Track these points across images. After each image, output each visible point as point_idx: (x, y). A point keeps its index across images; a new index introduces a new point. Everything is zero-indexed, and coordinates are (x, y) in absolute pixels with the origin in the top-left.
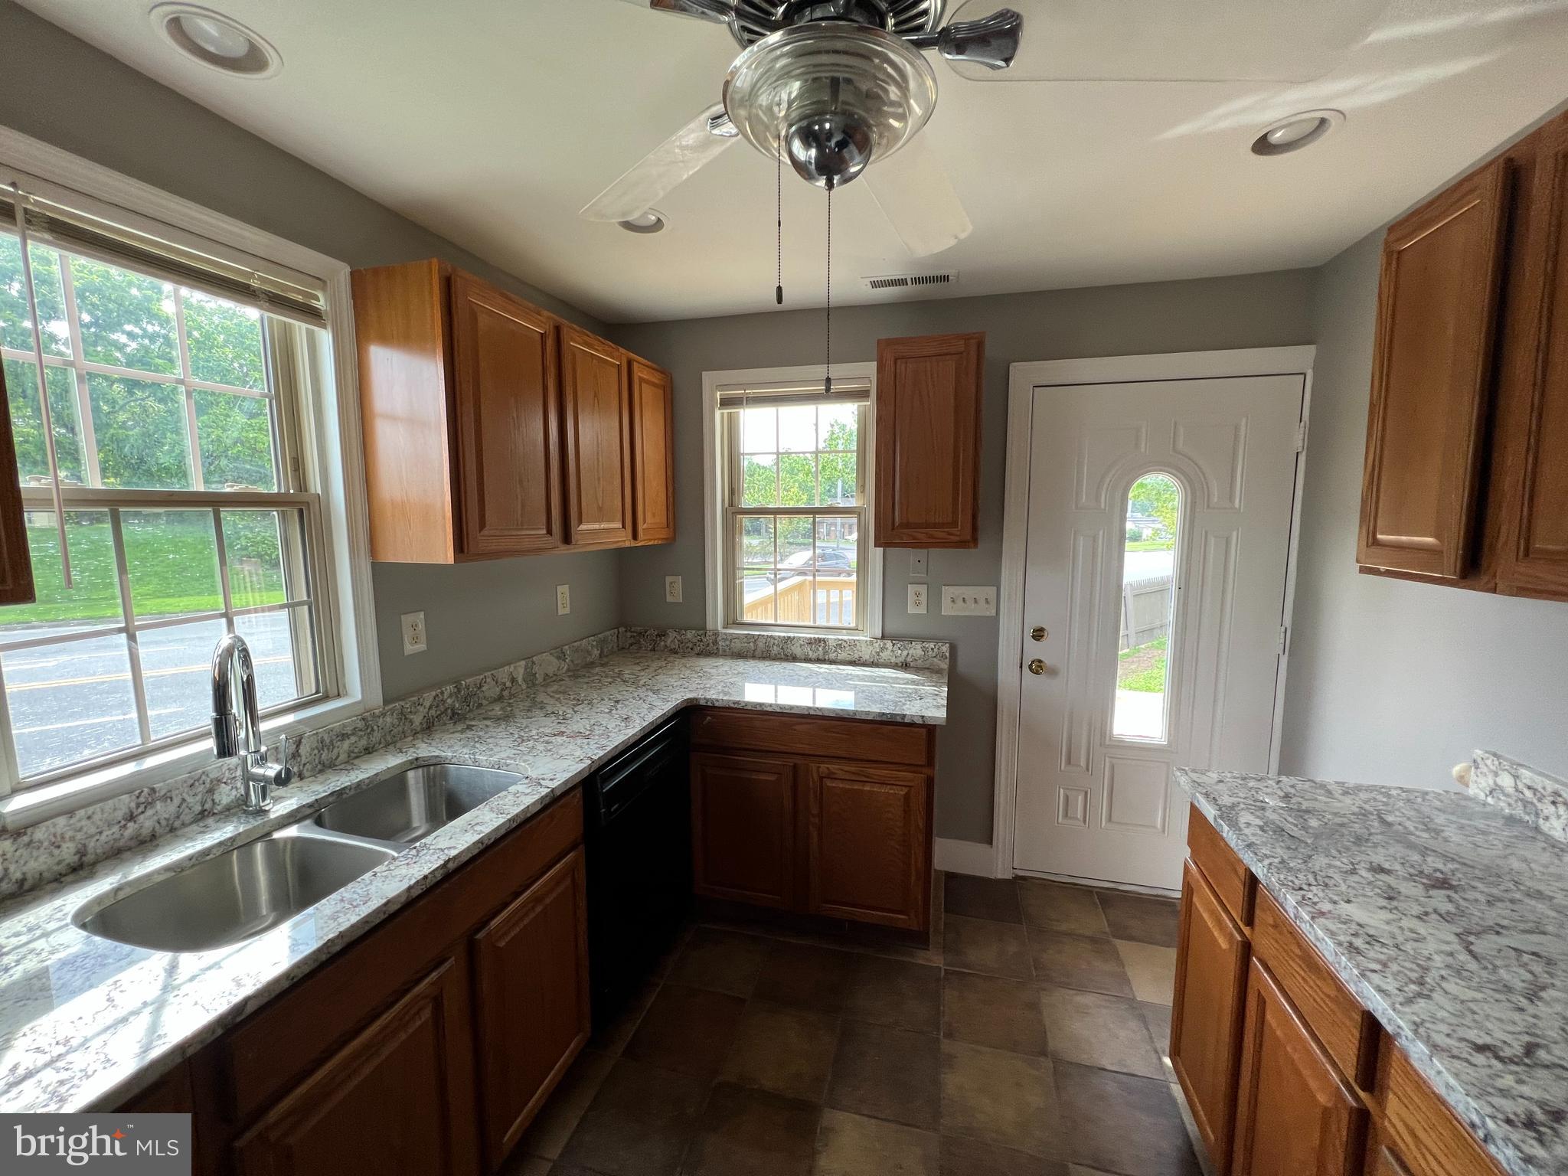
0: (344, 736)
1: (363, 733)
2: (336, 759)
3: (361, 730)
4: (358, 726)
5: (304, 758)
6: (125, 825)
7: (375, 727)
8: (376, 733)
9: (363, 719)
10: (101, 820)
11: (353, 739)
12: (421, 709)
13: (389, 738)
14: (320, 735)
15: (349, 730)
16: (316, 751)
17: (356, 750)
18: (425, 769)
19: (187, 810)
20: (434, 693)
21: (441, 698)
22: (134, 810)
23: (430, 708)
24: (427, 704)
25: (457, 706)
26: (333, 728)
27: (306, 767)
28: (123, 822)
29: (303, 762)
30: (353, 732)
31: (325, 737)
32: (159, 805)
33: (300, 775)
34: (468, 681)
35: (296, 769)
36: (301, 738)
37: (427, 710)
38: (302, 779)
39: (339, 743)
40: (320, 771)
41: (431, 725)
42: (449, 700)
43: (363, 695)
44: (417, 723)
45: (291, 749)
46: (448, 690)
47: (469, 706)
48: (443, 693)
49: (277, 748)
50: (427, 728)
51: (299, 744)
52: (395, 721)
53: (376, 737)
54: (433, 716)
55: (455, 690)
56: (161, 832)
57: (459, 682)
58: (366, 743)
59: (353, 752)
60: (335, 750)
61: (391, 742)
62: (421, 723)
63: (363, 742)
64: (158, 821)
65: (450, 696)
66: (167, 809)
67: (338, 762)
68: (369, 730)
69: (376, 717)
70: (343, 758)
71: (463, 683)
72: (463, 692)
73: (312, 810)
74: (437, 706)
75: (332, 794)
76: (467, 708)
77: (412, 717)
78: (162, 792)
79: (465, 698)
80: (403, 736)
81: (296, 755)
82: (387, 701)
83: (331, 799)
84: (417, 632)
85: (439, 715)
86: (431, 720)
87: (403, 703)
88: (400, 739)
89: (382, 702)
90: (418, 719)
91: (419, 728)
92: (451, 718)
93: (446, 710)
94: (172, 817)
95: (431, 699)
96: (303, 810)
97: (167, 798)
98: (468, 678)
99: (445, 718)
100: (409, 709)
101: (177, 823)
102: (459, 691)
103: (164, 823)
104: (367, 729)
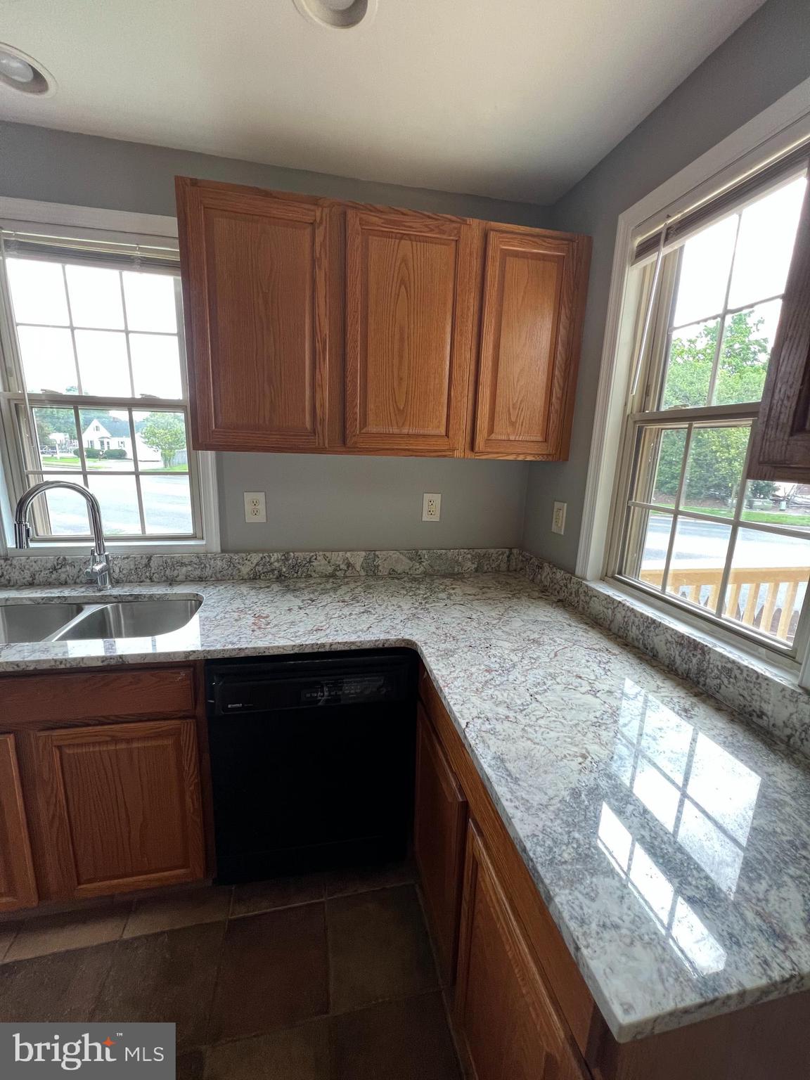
0: (183, 564)
1: (197, 567)
2: (176, 577)
3: (196, 564)
4: (194, 560)
5: (153, 569)
6: (52, 572)
7: (207, 565)
8: (208, 569)
9: (198, 558)
10: (40, 565)
11: (190, 568)
12: (249, 563)
13: (219, 575)
14: (164, 559)
15: (186, 561)
16: (161, 568)
17: (191, 576)
19: (82, 575)
20: (261, 555)
21: (268, 560)
22: (56, 566)
23: (257, 564)
24: (255, 562)
25: (284, 570)
26: (175, 556)
27: (155, 575)
28: (51, 570)
29: (152, 572)
30: (190, 563)
31: (169, 561)
32: (68, 568)
33: (151, 579)
34: (297, 554)
35: (148, 574)
36: (151, 557)
37: (254, 565)
38: (152, 582)
39: (179, 567)
40: (165, 581)
41: (258, 577)
42: (276, 564)
43: (207, 542)
44: (245, 573)
45: (145, 561)
46: (275, 556)
47: (297, 573)
48: (270, 557)
49: (135, 558)
50: (253, 579)
51: (150, 559)
52: (225, 566)
53: (208, 572)
54: (259, 572)
55: (283, 558)
56: (69, 581)
57: (288, 553)
58: (199, 574)
59: (189, 576)
60: (176, 571)
61: (220, 578)
62: (248, 573)
63: (198, 573)
64: (68, 576)
65: (278, 561)
66: (72, 571)
67: (178, 579)
68: (203, 566)
69: (211, 559)
70: (181, 577)
71: (292, 554)
72: (291, 561)
73: (116, 600)
74: (264, 565)
75: (131, 595)
76: (296, 575)
77: (240, 567)
78: (70, 562)
79: (293, 566)
80: (231, 578)
81: (147, 565)
82: (223, 551)
83: (130, 598)
84: (257, 507)
85: (266, 572)
86: (258, 574)
87: (232, 555)
88: (229, 580)
89: (219, 550)
90: (245, 570)
91: (246, 577)
92: (277, 578)
93: (273, 571)
94: (76, 576)
95: (259, 559)
96: (110, 598)
97: (72, 565)
98: (297, 552)
99: (271, 576)
100: (237, 561)
101: (78, 581)
102: (287, 559)
103: (71, 578)
104: (201, 564)
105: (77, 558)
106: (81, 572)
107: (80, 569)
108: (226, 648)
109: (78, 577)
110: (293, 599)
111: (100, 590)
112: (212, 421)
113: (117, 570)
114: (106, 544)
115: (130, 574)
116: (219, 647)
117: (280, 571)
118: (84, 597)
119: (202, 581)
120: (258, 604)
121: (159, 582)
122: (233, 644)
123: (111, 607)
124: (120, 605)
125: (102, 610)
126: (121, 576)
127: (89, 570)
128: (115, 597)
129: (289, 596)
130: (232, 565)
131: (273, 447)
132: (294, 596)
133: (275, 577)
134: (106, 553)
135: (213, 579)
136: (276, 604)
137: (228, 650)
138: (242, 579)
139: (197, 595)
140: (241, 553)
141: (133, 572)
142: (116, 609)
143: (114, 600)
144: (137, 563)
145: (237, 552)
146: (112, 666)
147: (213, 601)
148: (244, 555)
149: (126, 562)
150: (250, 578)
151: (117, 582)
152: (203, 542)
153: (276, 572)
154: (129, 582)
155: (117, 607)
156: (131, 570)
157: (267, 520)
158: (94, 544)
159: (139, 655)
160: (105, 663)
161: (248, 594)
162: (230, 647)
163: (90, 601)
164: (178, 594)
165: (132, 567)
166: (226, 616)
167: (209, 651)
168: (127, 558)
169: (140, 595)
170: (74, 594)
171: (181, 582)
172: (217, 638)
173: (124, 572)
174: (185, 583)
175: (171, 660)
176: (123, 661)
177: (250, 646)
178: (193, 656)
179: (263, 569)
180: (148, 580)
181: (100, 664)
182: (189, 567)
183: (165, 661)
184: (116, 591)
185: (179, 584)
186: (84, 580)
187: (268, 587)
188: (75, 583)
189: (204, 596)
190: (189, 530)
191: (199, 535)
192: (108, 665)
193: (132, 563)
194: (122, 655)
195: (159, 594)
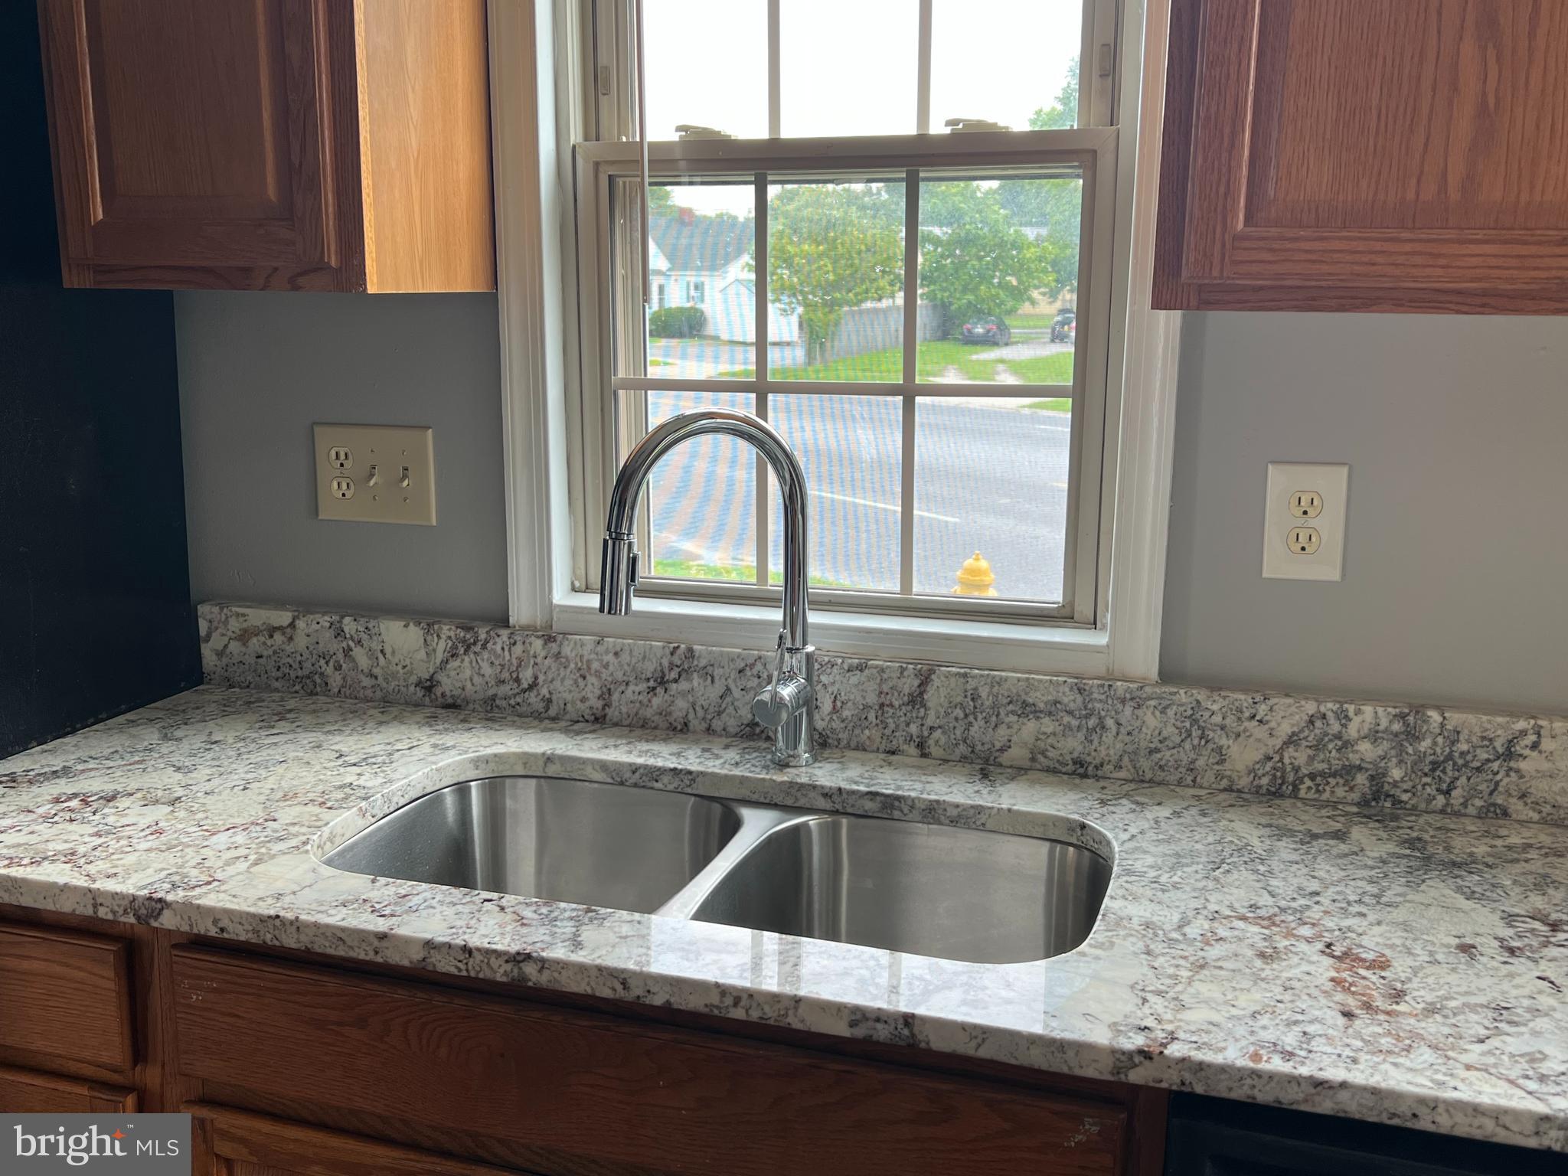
0: (1027, 709)
1: (1075, 723)
2: (1002, 750)
3: (1070, 713)
4: (1066, 700)
5: (932, 714)
6: (654, 689)
7: (1110, 722)
8: (1109, 737)
9: (1080, 691)
10: (629, 665)
11: (1048, 725)
12: (1260, 732)
13: (1145, 764)
14: (972, 684)
15: (1039, 698)
16: (959, 713)
17: (1051, 754)
18: (1058, 847)
19: (731, 709)
20: (1311, 707)
21: (1336, 727)
22: (666, 671)
23: (1292, 740)
24: (1285, 729)
25: (1396, 774)
26: (1006, 679)
27: (937, 734)
28: (652, 683)
29: (929, 722)
30: (1054, 708)
31: (984, 692)
32: (696, 680)
33: (921, 746)
34: (1455, 718)
35: (914, 729)
36: (931, 672)
37: (1278, 743)
38: (924, 755)
39: (1013, 718)
40: (964, 759)
41: (1287, 789)
42: (1366, 750)
43: (1112, 636)
44: (1240, 766)
45: (910, 684)
46: (1366, 716)
47: (1447, 793)
48: (1344, 718)
49: (882, 670)
50: (1269, 792)
51: (925, 681)
52: (1169, 730)
53: (1109, 746)
54: (1296, 769)
55: (1397, 727)
56: (694, 723)
57: (1419, 709)
58: (1080, 748)
59: (1043, 753)
60: (1002, 731)
61: (1149, 775)
62: (1251, 771)
63: (1073, 745)
64: (693, 705)
65: (1374, 735)
66: (707, 693)
67: (1004, 759)
68: (1092, 722)
69: (1123, 701)
70: (1017, 754)
71: (1435, 716)
72: (1425, 745)
73: (828, 806)
74: (1318, 746)
75: (873, 795)
76: (1441, 800)
77: (1224, 742)
78: (703, 662)
79: (1435, 765)
80: (1189, 779)
81: (916, 699)
82: (1168, 675)
83: (869, 806)
84: (1312, 523)
85: (1322, 774)
86: (1291, 778)
87: (1201, 695)
88: (1180, 783)
89: (1153, 673)
90: (1243, 756)
91: (1244, 782)
92: (1364, 803)
93: (1348, 772)
94: (711, 709)
95: (1300, 719)
96: (812, 794)
97: (707, 674)
98: (1452, 708)
99: (1340, 792)
100: (1217, 719)
101: (717, 724)
102: (1412, 735)
103: (701, 713)
104: (1087, 717)
105: (722, 654)
106: (728, 699)
107: (728, 689)
108: (1263, 1066)
109: (719, 713)
110: (1462, 902)
111: (783, 765)
112: (1235, 201)
113: (826, 706)
114: (814, 618)
115: (861, 721)
116: (1233, 1054)
117: (1377, 778)
118: (743, 780)
119: (1085, 776)
120: (1325, 900)
121: (946, 761)
122: (1288, 1055)
123: (819, 825)
124: (844, 821)
125: (796, 829)
126: (837, 724)
127: (766, 697)
128: (827, 794)
129: (1438, 889)
130: (1196, 733)
131: (1459, 292)
132: (1459, 889)
133: (1355, 796)
134: (810, 648)
135: (1122, 774)
136: (1399, 915)
137: (1271, 1076)
138: (1228, 789)
139: (1083, 826)
140: (1233, 690)
141: (872, 716)
142: (831, 834)
143: (822, 803)
144: (885, 688)
145: (1216, 685)
146: (878, 1043)
147: (1150, 860)
148: (1245, 700)
149: (854, 680)
150: (1257, 791)
151: (823, 745)
152: (1099, 639)
153: (1361, 779)
154: (856, 749)
155: (835, 828)
156: (866, 707)
157: (1344, 575)
158: (777, 615)
159: (964, 1027)
160: (860, 1032)
161: (1270, 851)
162: (1277, 1064)
163: (755, 797)
164: (1019, 813)
165: (872, 699)
166: (1222, 932)
167: (1201, 1066)
168: (861, 668)
169: (898, 798)
170: (714, 766)
171: (1019, 772)
172: (1215, 1017)
173: (846, 713)
174: (1032, 775)
175: (1065, 1070)
176: (913, 1035)
177: (1358, 1076)
178: (1140, 1070)
179: (1311, 759)
180: (913, 750)
181: (842, 1029)
182: (1046, 720)
183: (1045, 1067)
184: (827, 775)
185: (1013, 779)
186: (732, 725)
187: (1340, 836)
188: (709, 730)
189: (1109, 835)
190: (1051, 592)
191: (1084, 609)
192: (867, 1041)
193: (872, 687)
194: (913, 1016)
195: (957, 806)
